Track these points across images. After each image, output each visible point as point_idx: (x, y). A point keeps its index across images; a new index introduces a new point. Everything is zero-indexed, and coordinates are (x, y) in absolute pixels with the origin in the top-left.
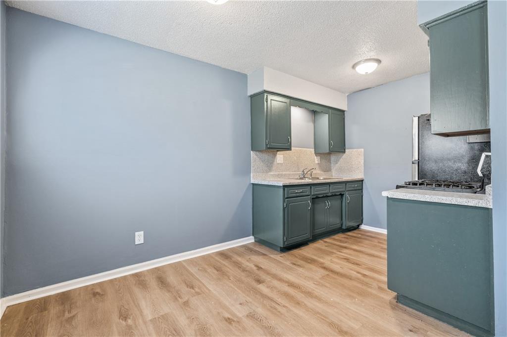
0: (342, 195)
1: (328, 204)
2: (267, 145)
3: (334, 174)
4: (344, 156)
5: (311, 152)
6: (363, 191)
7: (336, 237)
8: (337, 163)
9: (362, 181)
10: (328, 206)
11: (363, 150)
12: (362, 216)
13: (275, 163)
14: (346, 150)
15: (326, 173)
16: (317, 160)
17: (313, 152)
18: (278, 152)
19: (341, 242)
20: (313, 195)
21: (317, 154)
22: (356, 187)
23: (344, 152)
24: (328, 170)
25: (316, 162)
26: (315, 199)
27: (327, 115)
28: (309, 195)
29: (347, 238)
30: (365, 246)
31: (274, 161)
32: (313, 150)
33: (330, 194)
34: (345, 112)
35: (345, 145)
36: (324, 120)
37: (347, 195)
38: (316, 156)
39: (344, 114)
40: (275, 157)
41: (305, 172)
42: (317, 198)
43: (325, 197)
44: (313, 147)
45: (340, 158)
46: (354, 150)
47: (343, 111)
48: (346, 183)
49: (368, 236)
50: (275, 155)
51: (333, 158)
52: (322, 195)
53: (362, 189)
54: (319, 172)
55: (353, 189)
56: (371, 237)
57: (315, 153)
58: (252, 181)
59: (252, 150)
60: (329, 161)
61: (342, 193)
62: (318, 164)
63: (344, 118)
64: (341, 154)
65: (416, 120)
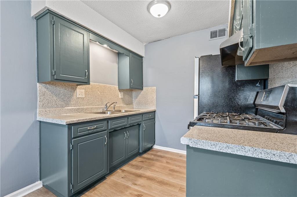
0: (139, 125)
1: (127, 135)
2: (53, 76)
3: (134, 107)
4: (142, 92)
5: (115, 88)
6: (156, 120)
7: (134, 162)
8: (137, 98)
9: (155, 112)
10: (127, 136)
11: (155, 88)
12: (155, 139)
13: (74, 97)
14: (144, 88)
15: (128, 106)
16: (120, 95)
17: (118, 88)
18: (78, 86)
19: (137, 169)
20: (110, 129)
21: (120, 90)
22: (151, 117)
23: (142, 89)
24: (130, 103)
25: (120, 97)
26: (113, 133)
27: (128, 57)
28: (105, 130)
29: (143, 162)
30: (157, 170)
31: (73, 95)
32: (117, 87)
33: (128, 126)
34: (143, 58)
35: (143, 84)
36: (126, 61)
37: (143, 124)
38: (120, 92)
39: (142, 60)
40: (75, 91)
41: (108, 106)
42: (115, 131)
43: (124, 128)
44: (117, 84)
45: (139, 94)
46: (149, 88)
47: (142, 57)
48: (142, 114)
49: (159, 156)
50: (74, 89)
51: (134, 93)
52: (121, 128)
53: (154, 118)
54: (122, 105)
55: (148, 118)
56: (161, 157)
57: (119, 89)
58: (39, 118)
59: (38, 82)
60: (131, 96)
61: (139, 123)
62: (122, 98)
63: (142, 63)
64: (140, 91)
65: (197, 60)
